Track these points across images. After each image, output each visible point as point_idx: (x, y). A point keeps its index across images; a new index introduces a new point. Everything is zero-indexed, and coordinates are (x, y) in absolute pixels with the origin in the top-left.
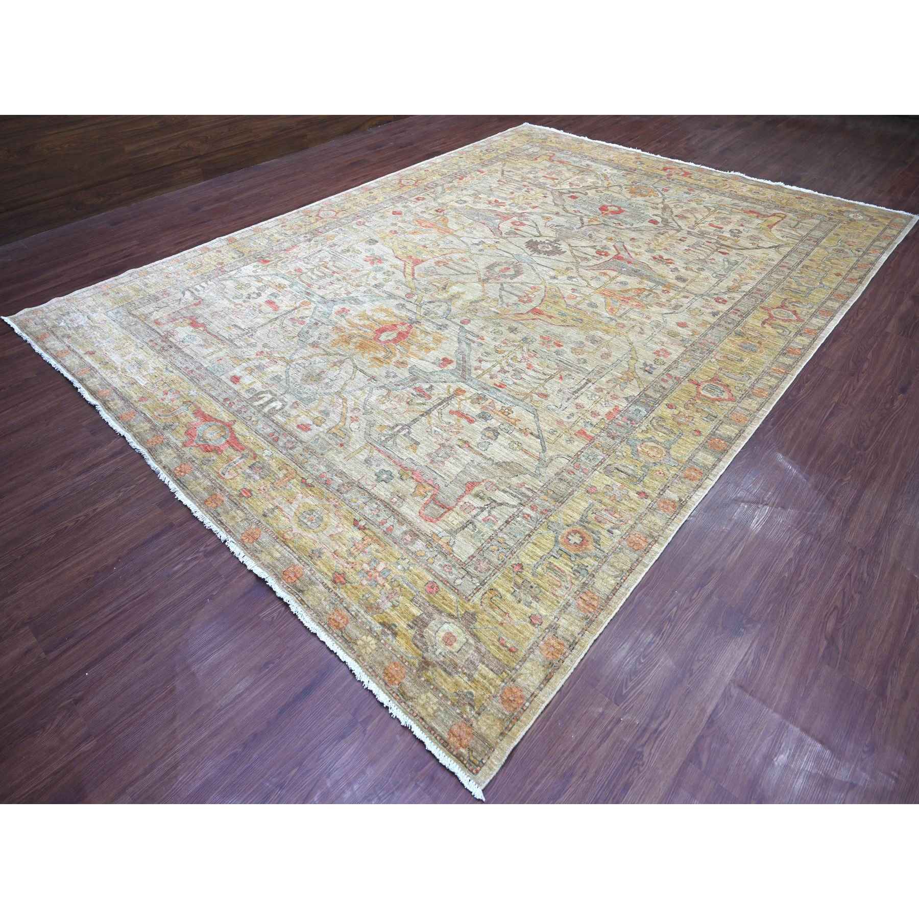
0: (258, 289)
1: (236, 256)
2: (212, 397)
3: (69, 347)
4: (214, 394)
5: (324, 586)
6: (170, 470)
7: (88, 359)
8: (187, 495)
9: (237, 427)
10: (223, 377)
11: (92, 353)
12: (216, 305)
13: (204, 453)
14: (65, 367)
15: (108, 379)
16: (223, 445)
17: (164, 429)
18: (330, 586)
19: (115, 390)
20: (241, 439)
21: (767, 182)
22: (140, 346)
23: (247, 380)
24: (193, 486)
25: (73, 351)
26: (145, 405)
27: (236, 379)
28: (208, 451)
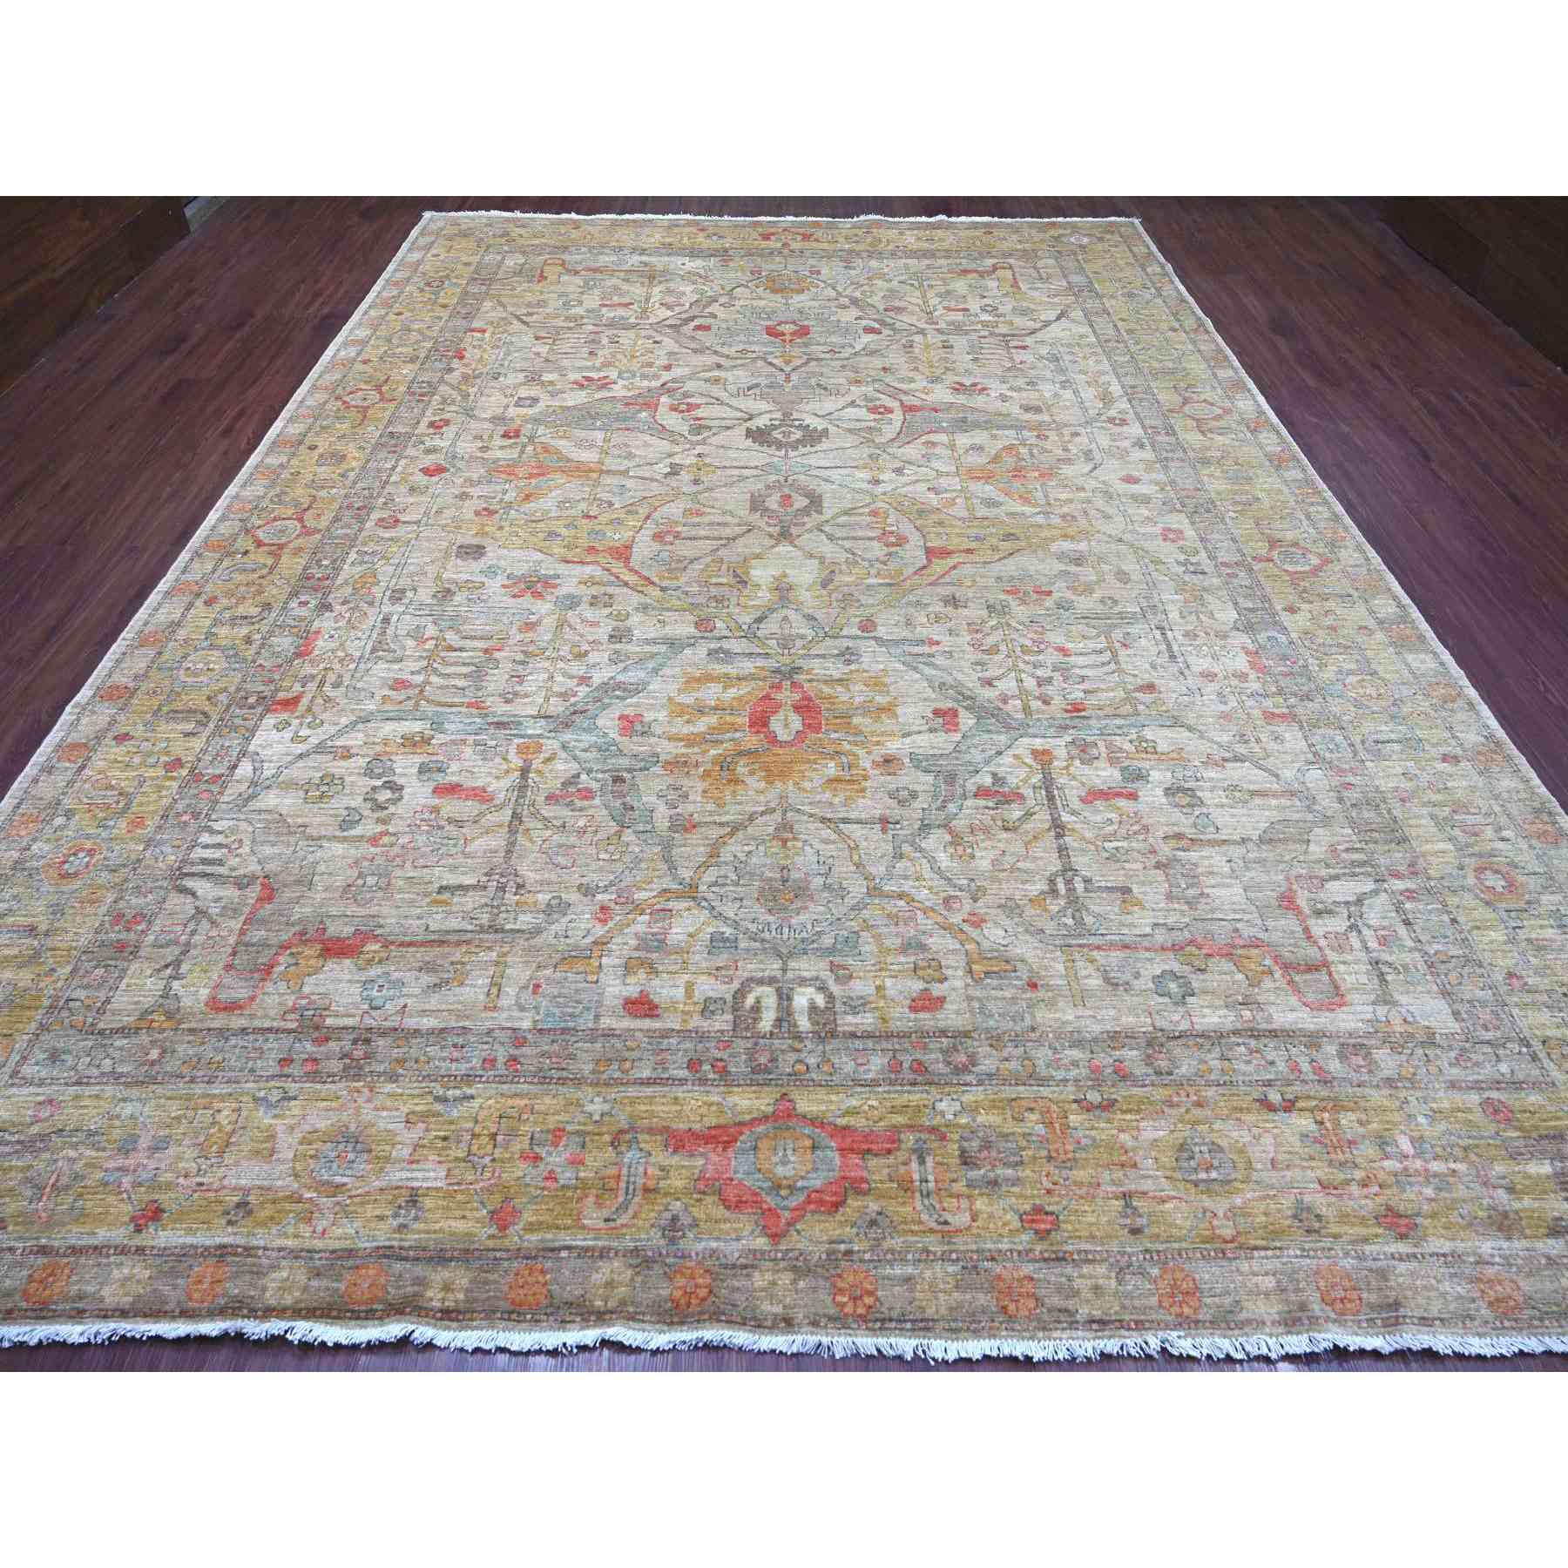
0: (369, 772)
1: (190, 727)
2: (648, 1082)
3: (43, 1250)
4: (646, 1073)
5: (1401, 1260)
6: (831, 1319)
7: (165, 1237)
8: (954, 1332)
9: (806, 1104)
10: (606, 1022)
11: (154, 1214)
12: (322, 868)
13: (839, 1217)
14: (124, 1314)
15: (318, 1244)
16: (844, 1166)
17: (672, 1241)
18: (1410, 1250)
19: (387, 1253)
20: (859, 1122)
21: (919, 219)
22: (275, 1096)
23: (667, 990)
24: (938, 1306)
25: (76, 1251)
26: (531, 1228)
27: (642, 1006)
28: (837, 1206)
